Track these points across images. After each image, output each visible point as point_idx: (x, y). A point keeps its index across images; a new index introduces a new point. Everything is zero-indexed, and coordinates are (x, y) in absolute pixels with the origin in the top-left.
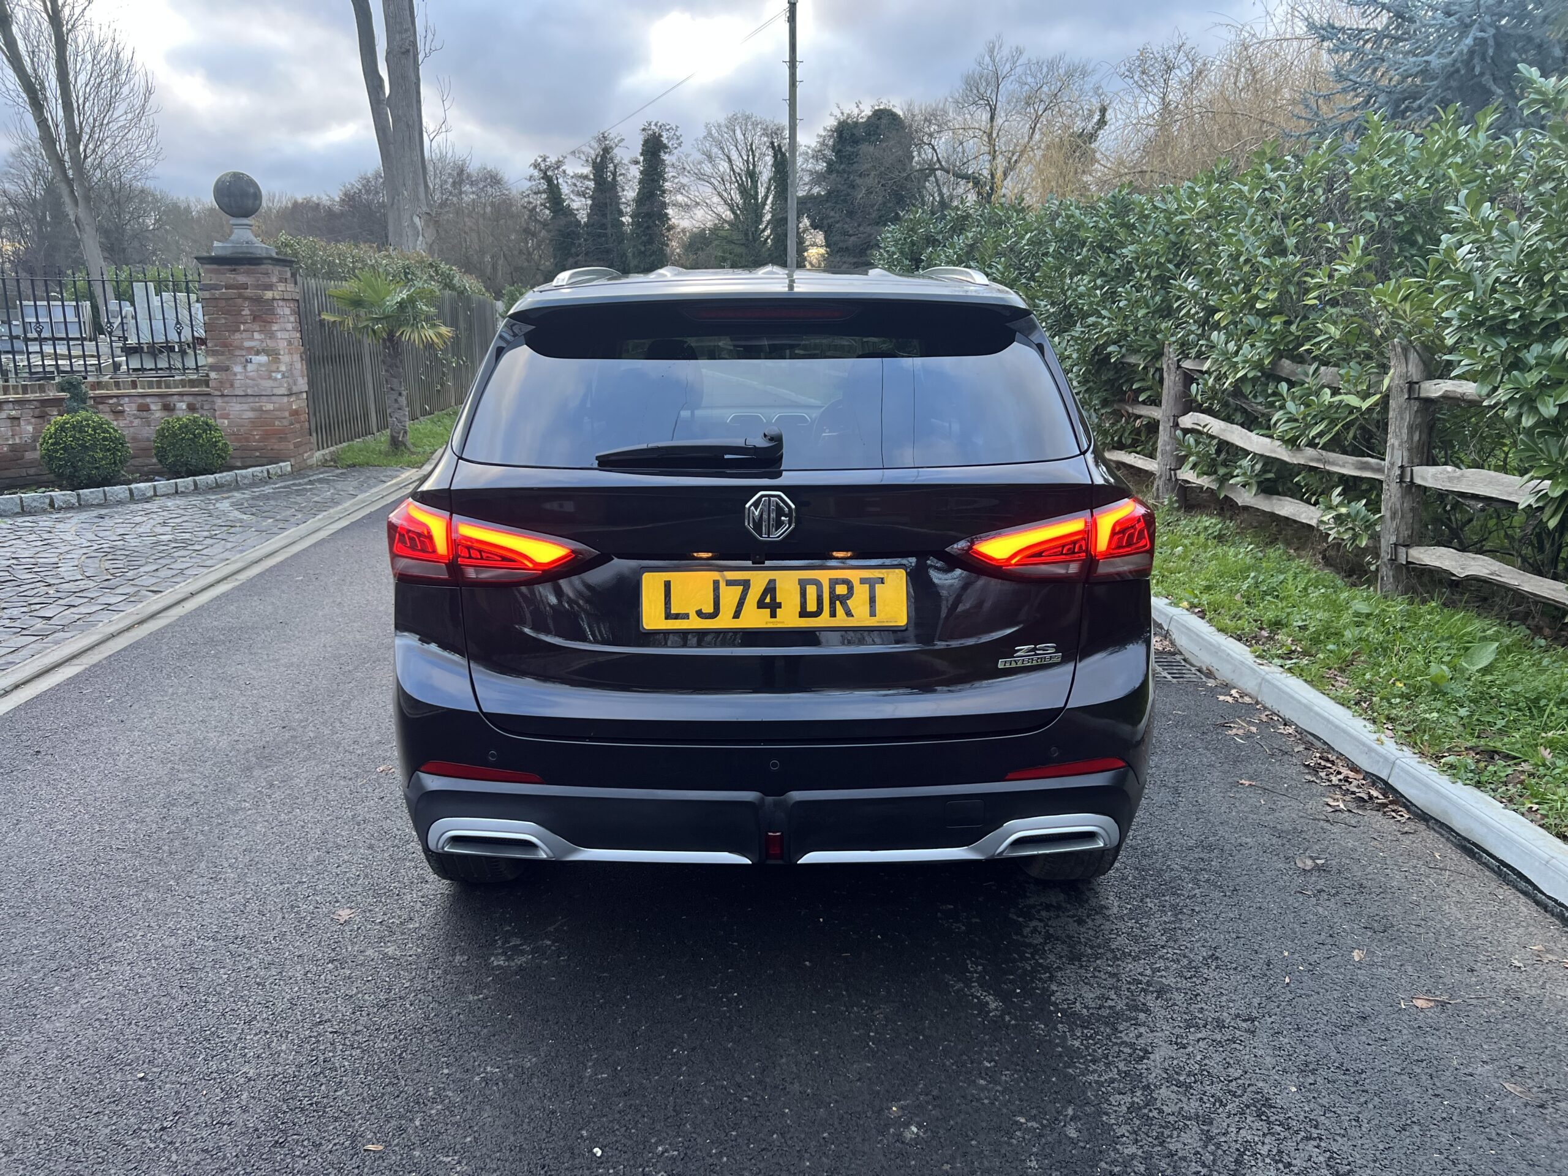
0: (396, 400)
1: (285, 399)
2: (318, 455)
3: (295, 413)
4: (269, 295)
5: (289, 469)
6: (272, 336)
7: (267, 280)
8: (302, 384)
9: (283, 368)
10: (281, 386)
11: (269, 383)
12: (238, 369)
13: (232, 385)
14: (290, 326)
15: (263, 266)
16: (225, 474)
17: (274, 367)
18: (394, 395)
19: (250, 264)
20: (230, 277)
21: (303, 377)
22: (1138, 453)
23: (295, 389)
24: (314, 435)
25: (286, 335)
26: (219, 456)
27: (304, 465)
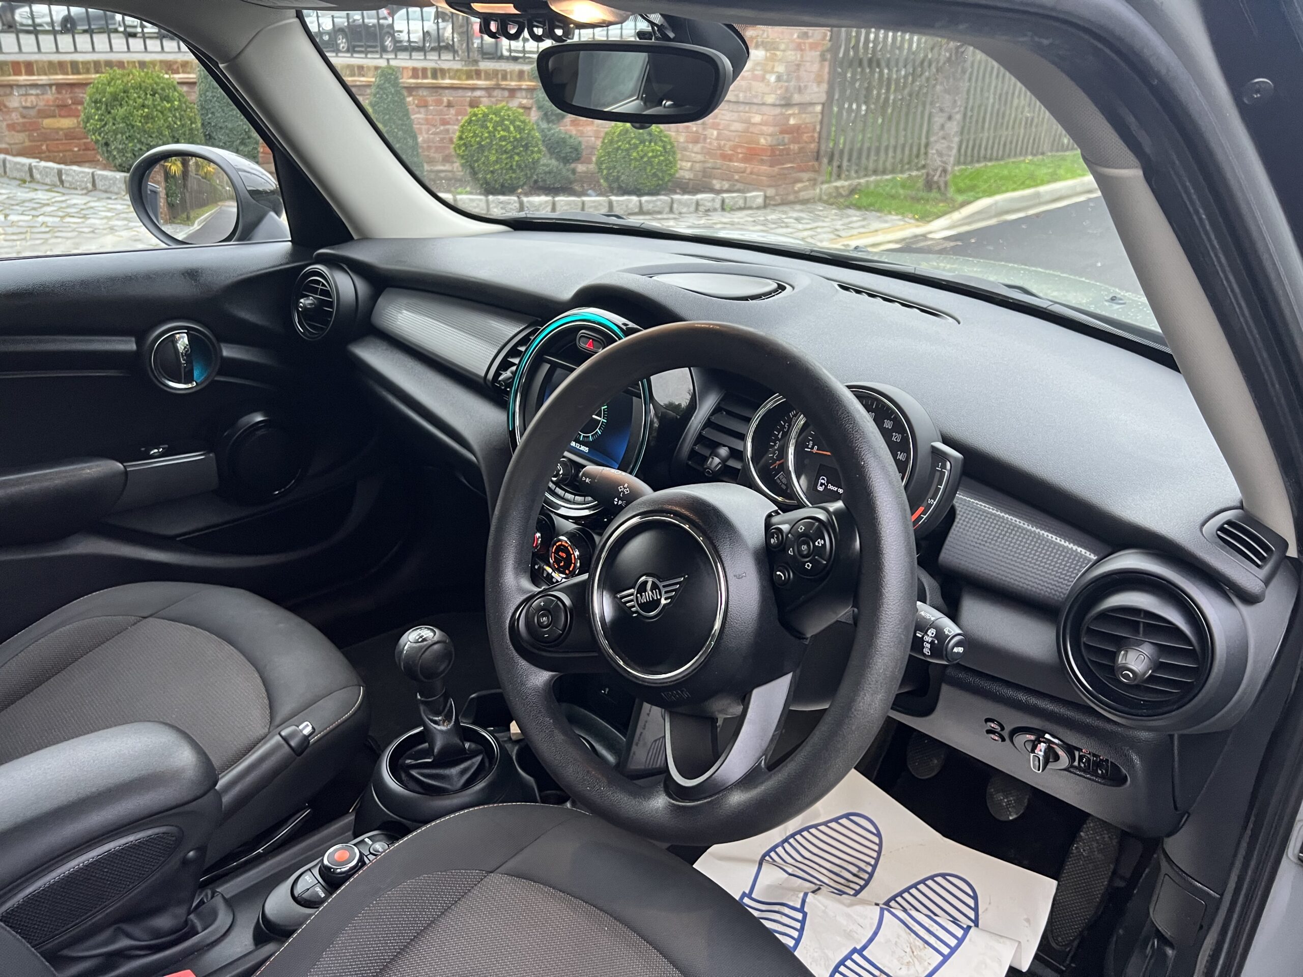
0: (942, 127)
1: (778, 110)
2: (827, 186)
3: (796, 129)
5: (760, 201)
8: (816, 93)
9: (782, 69)
10: (775, 92)
11: (761, 87)
16: (656, 198)
21: (819, 83)
23: (797, 98)
26: (655, 175)
27: (791, 198)
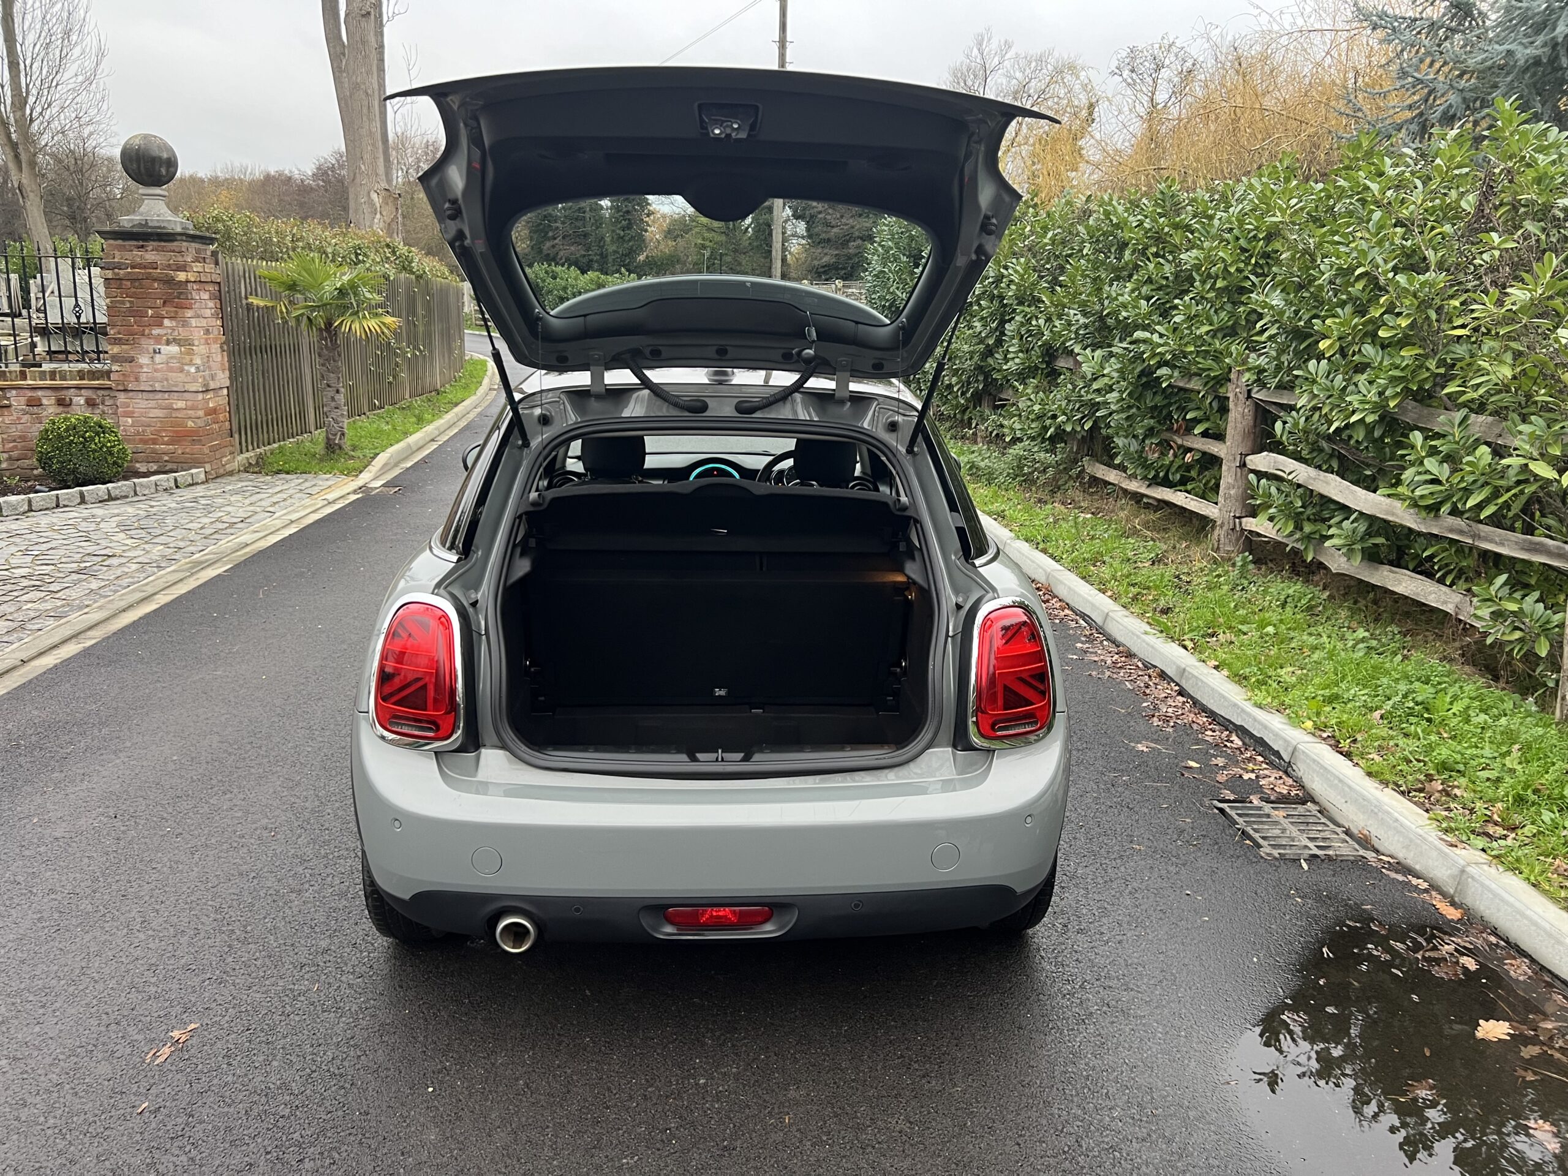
0: (333, 399)
1: (200, 396)
2: (241, 458)
3: (214, 411)
4: (182, 276)
5: (202, 476)
6: (185, 324)
7: (180, 259)
8: (223, 379)
9: (198, 361)
10: (195, 381)
11: (181, 377)
12: (144, 360)
13: (137, 380)
14: (208, 313)
15: (175, 243)
16: (120, 484)
17: (188, 358)
18: (331, 392)
19: (160, 240)
20: (137, 256)
21: (223, 370)
22: (1186, 491)
23: (212, 385)
24: (237, 436)
25: (204, 323)
26: (115, 463)
27: (221, 471)
